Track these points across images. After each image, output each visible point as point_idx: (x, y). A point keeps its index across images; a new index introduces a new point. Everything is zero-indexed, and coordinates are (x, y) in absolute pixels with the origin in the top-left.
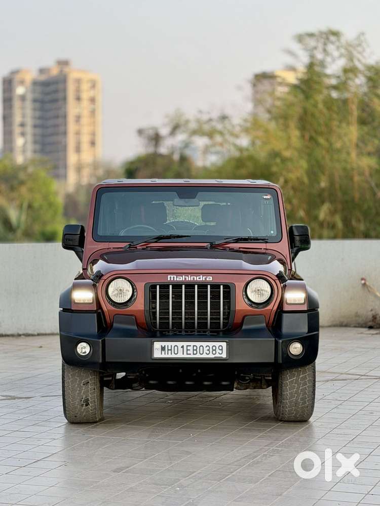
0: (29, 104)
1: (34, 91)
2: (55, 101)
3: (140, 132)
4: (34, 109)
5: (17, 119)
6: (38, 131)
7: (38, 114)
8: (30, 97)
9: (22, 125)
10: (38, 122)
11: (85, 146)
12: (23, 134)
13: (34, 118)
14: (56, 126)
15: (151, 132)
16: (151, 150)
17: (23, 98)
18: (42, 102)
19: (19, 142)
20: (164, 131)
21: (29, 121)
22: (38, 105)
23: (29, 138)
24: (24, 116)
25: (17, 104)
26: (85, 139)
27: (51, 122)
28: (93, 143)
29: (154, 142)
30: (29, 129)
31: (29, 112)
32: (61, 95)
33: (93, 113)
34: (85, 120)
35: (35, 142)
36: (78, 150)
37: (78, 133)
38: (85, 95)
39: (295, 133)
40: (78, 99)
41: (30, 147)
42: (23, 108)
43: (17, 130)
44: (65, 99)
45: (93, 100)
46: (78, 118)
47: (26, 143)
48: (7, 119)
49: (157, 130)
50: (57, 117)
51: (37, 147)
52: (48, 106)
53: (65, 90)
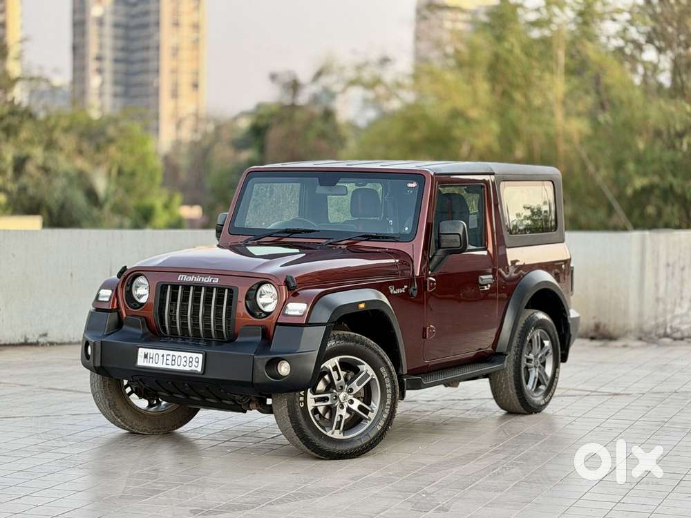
0: (108, 30)
1: (115, 12)
2: (145, 26)
3: (273, 77)
4: (116, 37)
5: (93, 50)
6: (121, 67)
7: (120, 43)
8: (109, 19)
9: (99, 58)
10: (121, 55)
11: (185, 89)
12: (100, 71)
13: (115, 49)
14: (145, 61)
15: (287, 79)
16: (287, 100)
17: (100, 22)
18: (127, 27)
19: (95, 81)
21: (108, 54)
22: (120, 31)
23: (108, 76)
24: (101, 46)
25: (92, 29)
26: (185, 80)
27: (138, 56)
28: (195, 86)
29: (291, 91)
30: (108, 65)
31: (109, 41)
32: (152, 18)
33: (196, 42)
34: (185, 54)
35: (116, 83)
36: (175, 94)
37: (174, 71)
38: (186, 20)
40: (176, 24)
41: (109, 88)
42: (101, 36)
43: (92, 65)
44: (158, 24)
45: (196, 27)
46: (176, 51)
47: (102, 84)
48: (78, 50)
49: (295, 76)
50: (147, 48)
51: (119, 89)
52: (134, 33)
53: (158, 12)
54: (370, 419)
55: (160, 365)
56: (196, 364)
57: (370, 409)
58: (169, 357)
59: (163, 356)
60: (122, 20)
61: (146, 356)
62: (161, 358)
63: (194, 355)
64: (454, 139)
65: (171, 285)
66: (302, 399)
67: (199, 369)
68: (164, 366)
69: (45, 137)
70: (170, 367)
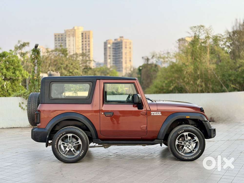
0: (111, 50)
1: (113, 46)
2: (119, 48)
3: (143, 58)
4: (113, 51)
5: (108, 54)
6: (114, 57)
7: (114, 52)
8: (112, 47)
9: (110, 56)
10: (114, 55)
11: (128, 61)
12: (110, 58)
13: (113, 53)
14: (119, 56)
15: (146, 58)
16: (146, 63)
17: (110, 48)
18: (115, 49)
19: (109, 61)
20: (150, 58)
21: (112, 55)
22: (114, 50)
23: (112, 59)
24: (110, 53)
25: (108, 50)
26: (128, 60)
27: (117, 55)
28: (130, 61)
29: (147, 61)
30: (112, 57)
31: (112, 52)
32: (121, 47)
33: (130, 52)
34: (128, 54)
35: (113, 61)
36: (126, 63)
37: (126, 58)
38: (128, 47)
39: (190, 57)
40: (126, 48)
41: (112, 62)
42: (110, 51)
43: (108, 57)
44: (122, 48)
45: (130, 48)
46: (126, 53)
47: (111, 61)
48: (105, 54)
49: (148, 57)
50: (120, 53)
51: (114, 62)
52: (117, 50)
53: (122, 45)
60: (114, 47)
64: (182, 70)
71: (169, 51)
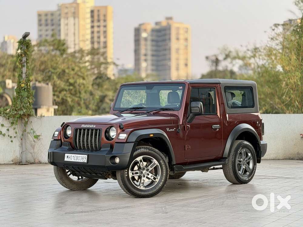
0: (149, 43)
1: (152, 35)
2: (164, 40)
3: (207, 58)
4: (152, 46)
5: (143, 51)
6: (155, 58)
7: (154, 48)
8: (150, 38)
9: (145, 55)
10: (154, 53)
11: (182, 66)
12: (146, 60)
13: (152, 50)
14: (165, 55)
15: (214, 58)
16: (214, 68)
17: (146, 39)
18: (157, 41)
19: (144, 65)
20: (221, 58)
21: (149, 53)
22: (154, 43)
23: (149, 62)
24: (146, 50)
25: (142, 42)
26: (182, 63)
27: (161, 53)
28: (186, 65)
29: (215, 64)
30: (149, 58)
31: (149, 47)
32: (167, 37)
33: (186, 47)
34: (181, 52)
35: (153, 65)
36: (177, 69)
37: (177, 59)
38: (182, 37)
40: (178, 39)
41: (150, 67)
42: (146, 45)
43: (143, 58)
44: (170, 39)
45: (186, 40)
46: (178, 50)
47: (148, 65)
48: (137, 52)
49: (217, 57)
50: (165, 50)
51: (154, 68)
52: (160, 44)
53: (170, 34)
54: (156, 182)
55: (72, 160)
56: (85, 159)
57: (156, 177)
58: (76, 157)
59: (73, 156)
60: (154, 38)
61: (67, 157)
62: (73, 157)
63: (84, 156)
65: (79, 129)
66: (126, 173)
67: (86, 161)
68: (74, 161)
69: (114, 87)
70: (76, 161)
71: (258, 46)
